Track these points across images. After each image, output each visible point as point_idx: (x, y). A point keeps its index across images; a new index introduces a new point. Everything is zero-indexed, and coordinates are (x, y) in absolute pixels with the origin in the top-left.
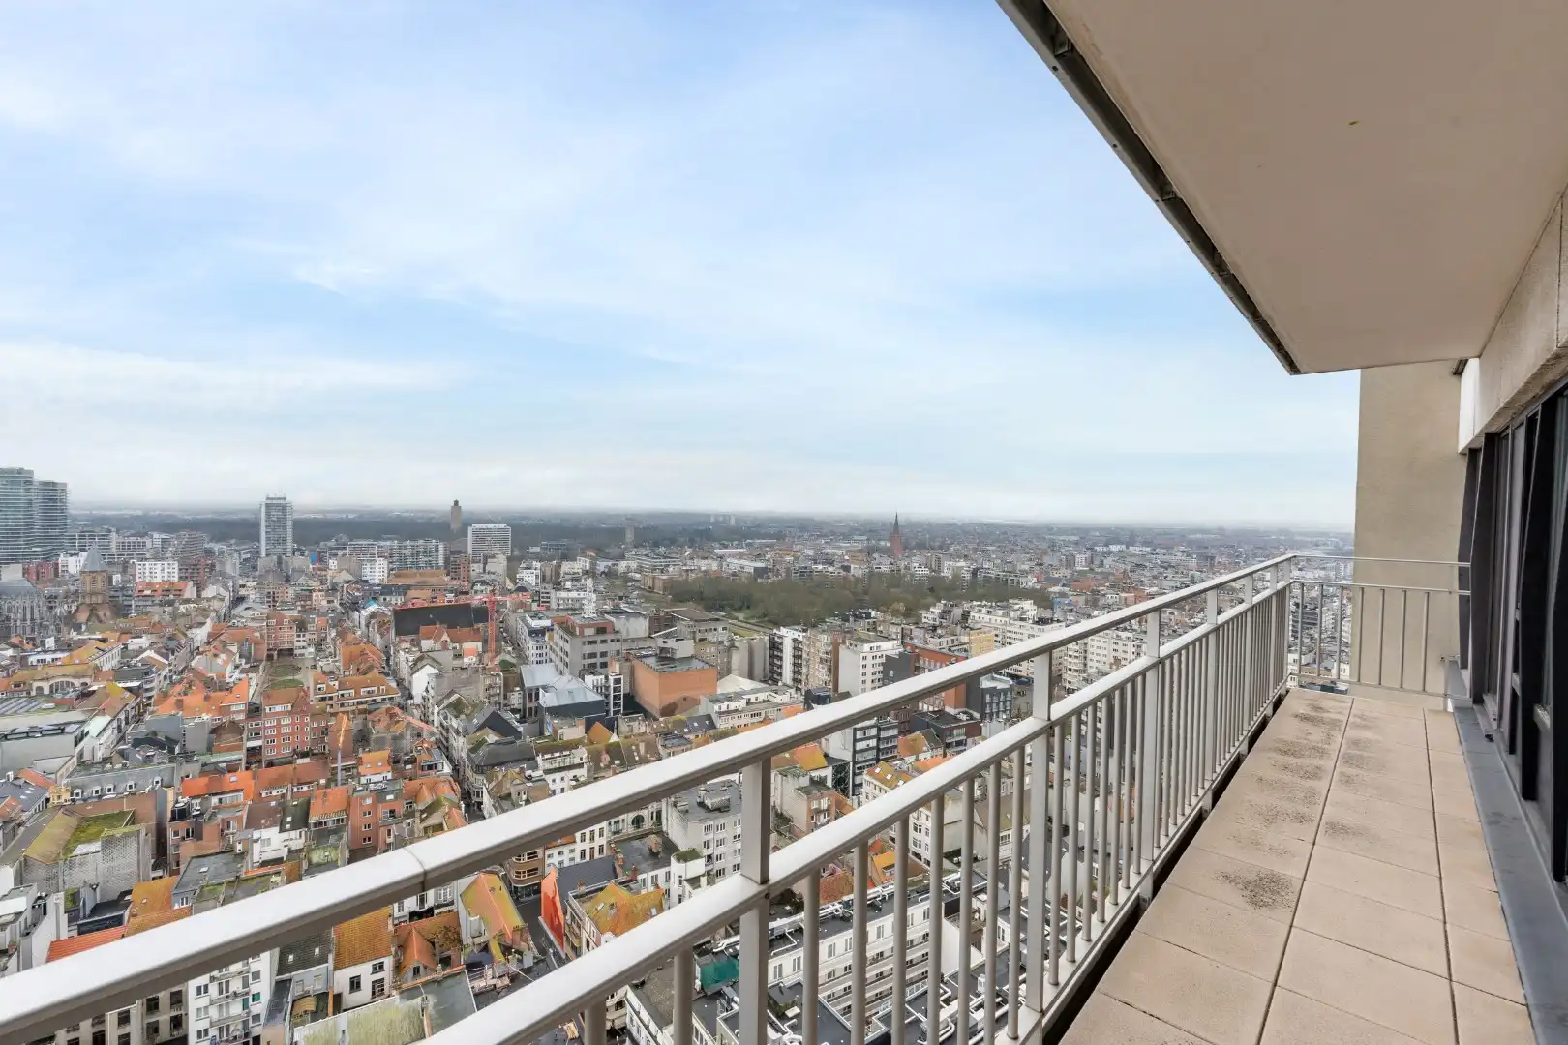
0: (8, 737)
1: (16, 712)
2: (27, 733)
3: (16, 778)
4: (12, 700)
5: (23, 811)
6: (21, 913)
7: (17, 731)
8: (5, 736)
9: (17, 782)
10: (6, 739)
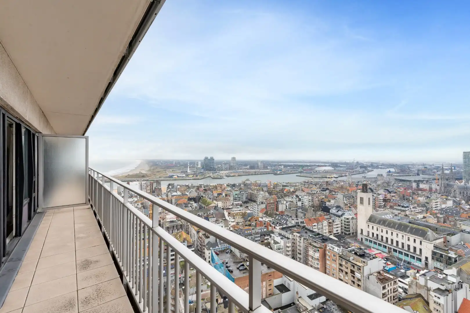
0: (463, 231)
1: (467, 225)
2: (469, 232)
3: (464, 244)
4: (467, 221)
5: (465, 255)
6: (454, 283)
7: (465, 230)
8: (462, 231)
9: (464, 246)
10: (462, 232)
